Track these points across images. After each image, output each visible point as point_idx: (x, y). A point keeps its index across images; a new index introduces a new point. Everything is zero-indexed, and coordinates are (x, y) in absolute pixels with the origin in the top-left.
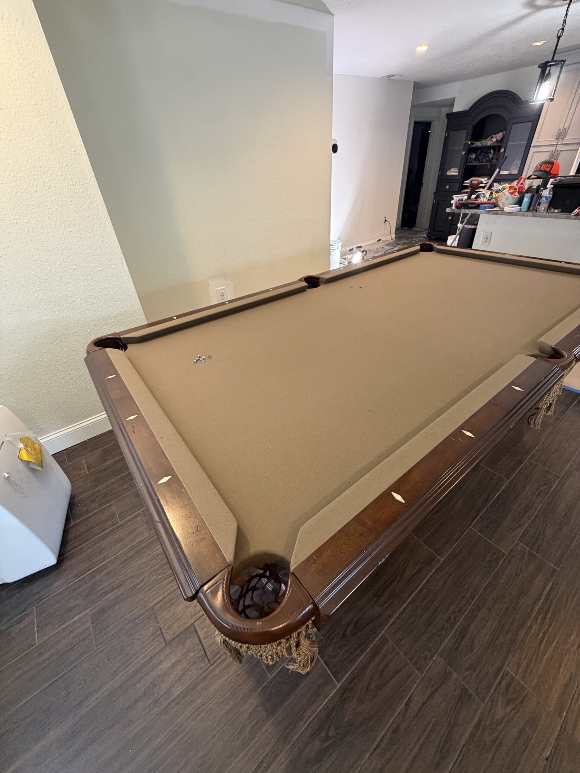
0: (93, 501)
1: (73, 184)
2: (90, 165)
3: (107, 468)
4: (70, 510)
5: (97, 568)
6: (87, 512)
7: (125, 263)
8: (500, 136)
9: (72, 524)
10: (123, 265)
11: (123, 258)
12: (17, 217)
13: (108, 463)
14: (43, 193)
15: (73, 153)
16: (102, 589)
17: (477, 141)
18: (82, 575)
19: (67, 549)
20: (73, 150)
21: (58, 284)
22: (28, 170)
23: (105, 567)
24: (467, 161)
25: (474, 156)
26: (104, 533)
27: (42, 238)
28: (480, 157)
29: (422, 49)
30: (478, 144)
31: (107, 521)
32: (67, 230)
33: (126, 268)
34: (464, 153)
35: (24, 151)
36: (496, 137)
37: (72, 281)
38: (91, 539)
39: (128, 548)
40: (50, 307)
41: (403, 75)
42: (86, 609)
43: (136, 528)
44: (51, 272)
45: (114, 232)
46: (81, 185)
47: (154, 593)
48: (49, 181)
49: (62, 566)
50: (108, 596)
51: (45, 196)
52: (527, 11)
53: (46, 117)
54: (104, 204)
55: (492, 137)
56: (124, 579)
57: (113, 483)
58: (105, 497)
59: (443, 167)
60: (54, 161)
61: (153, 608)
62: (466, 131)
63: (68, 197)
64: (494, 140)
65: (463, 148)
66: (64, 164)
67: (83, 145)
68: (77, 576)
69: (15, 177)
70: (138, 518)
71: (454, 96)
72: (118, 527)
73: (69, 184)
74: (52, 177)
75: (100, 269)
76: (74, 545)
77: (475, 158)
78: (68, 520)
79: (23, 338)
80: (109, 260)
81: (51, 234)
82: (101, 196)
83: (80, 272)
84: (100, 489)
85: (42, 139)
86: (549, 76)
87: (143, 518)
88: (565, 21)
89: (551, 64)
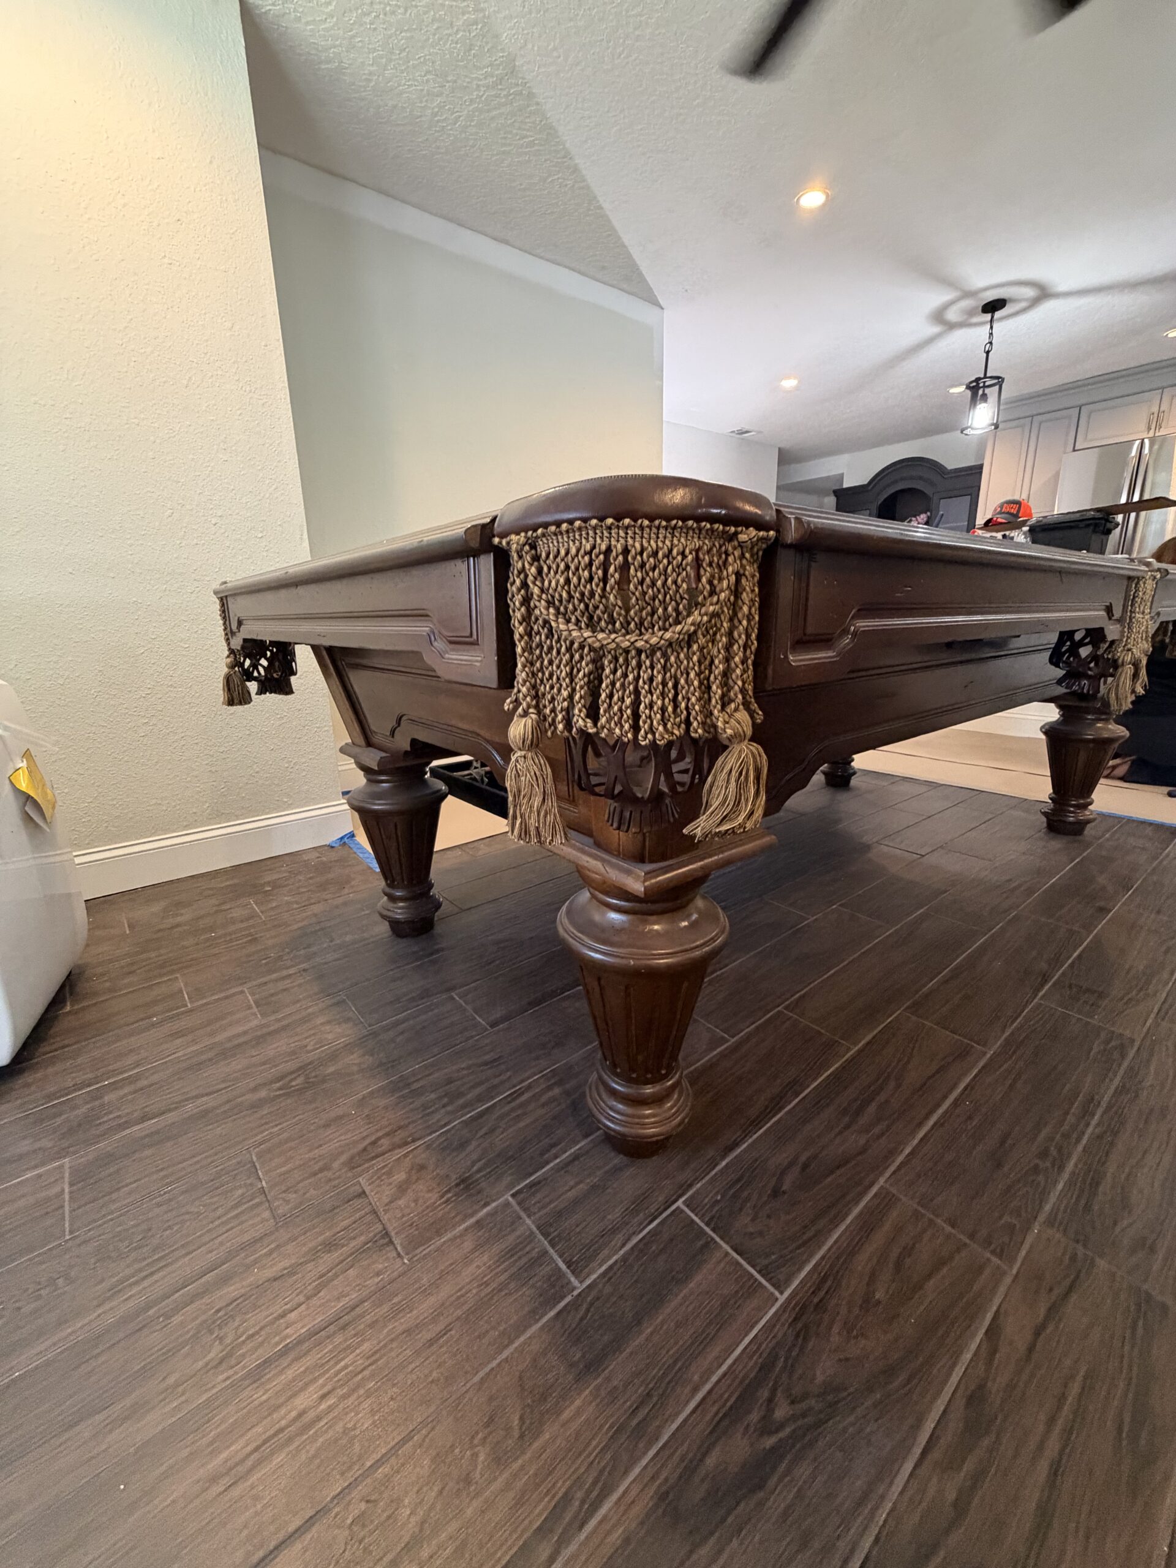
0: (130, 973)
2: (285, 370)
5: (112, 1080)
6: (112, 990)
9: (68, 1008)
12: (142, 416)
13: (183, 918)
14: (198, 392)
15: (263, 347)
16: (119, 1117)
18: (67, 1095)
22: (184, 353)
23: (133, 1079)
26: (143, 1023)
27: (174, 459)
29: (789, 384)
31: (155, 1002)
35: (187, 326)
38: (108, 1032)
39: (200, 1047)
41: (762, 433)
42: (61, 1158)
43: (227, 1014)
47: (254, 1124)
52: (936, 329)
56: (181, 1099)
57: (184, 947)
69: (160, 358)
70: (237, 998)
71: (840, 472)
72: (183, 1013)
73: (244, 389)
79: (81, 627)
80: (279, 523)
81: (191, 457)
82: (291, 418)
83: (223, 531)
84: (153, 955)
85: (221, 317)
86: (984, 398)
87: (250, 998)
88: (991, 334)
89: (984, 382)
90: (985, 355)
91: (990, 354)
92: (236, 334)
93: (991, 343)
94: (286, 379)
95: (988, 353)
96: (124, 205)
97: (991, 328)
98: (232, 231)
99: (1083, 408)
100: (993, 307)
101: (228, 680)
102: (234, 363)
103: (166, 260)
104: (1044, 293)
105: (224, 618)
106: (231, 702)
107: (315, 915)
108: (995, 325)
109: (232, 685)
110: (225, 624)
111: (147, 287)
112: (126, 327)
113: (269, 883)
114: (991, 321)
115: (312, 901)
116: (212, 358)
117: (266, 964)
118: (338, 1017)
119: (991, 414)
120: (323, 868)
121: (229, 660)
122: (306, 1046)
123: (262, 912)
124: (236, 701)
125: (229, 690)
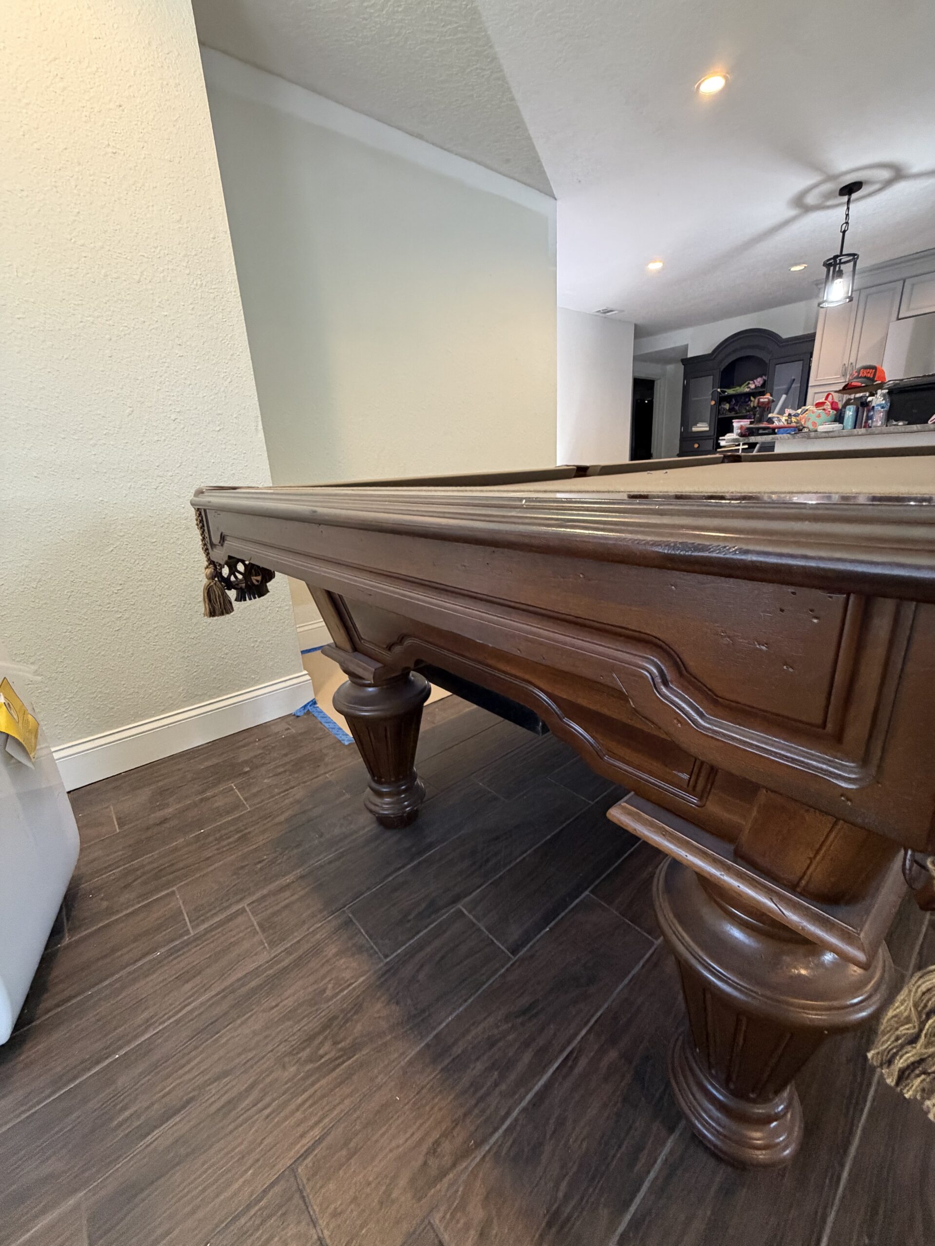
0: (125, 887)
1: (201, 285)
2: (234, 263)
3: (165, 821)
4: (64, 913)
5: (123, 1052)
6: (110, 912)
7: (260, 427)
8: (759, 381)
9: (66, 940)
10: (256, 430)
11: (260, 418)
12: (96, 314)
13: (170, 810)
14: (150, 287)
15: (212, 240)
16: (136, 1115)
17: (729, 388)
18: (75, 1078)
19: (43, 1006)
20: (212, 236)
21: (140, 440)
22: (134, 247)
23: (146, 1049)
24: (719, 413)
25: (727, 406)
26: (150, 957)
27: (130, 357)
28: (737, 408)
29: (655, 266)
30: (730, 392)
31: (158, 929)
32: (177, 352)
33: (261, 435)
34: (713, 403)
35: (136, 218)
36: (754, 383)
37: (165, 440)
38: (113, 974)
39: (213, 993)
40: (115, 478)
41: (623, 311)
42: (76, 1191)
43: (233, 944)
44: (131, 417)
45: (252, 373)
46: (214, 289)
47: (292, 1121)
48: (163, 270)
49: (20, 1055)
50: (149, 1139)
51: (151, 292)
52: (793, 212)
53: (181, 182)
54: (244, 325)
55: (749, 383)
56: (201, 1080)
57: (176, 849)
58: (157, 877)
59: (686, 421)
60: (179, 244)
61: (292, 1169)
62: (712, 377)
63: (190, 302)
64: (753, 386)
65: (711, 397)
66: (194, 253)
67: (229, 232)
68: (57, 1083)
69: (110, 253)
70: (240, 919)
71: (686, 343)
72: (187, 944)
73: (195, 282)
74: (170, 267)
75: (218, 429)
76: (67, 993)
77: (729, 409)
78: (56, 932)
79: (49, 529)
80: (235, 416)
81: (147, 354)
82: (242, 311)
83: (182, 426)
84: (147, 861)
85: (168, 210)
86: (840, 274)
87: (253, 919)
88: (847, 215)
89: (840, 260)
90: (841, 234)
91: (846, 233)
92: (185, 226)
93: (847, 223)
94: (235, 272)
95: (844, 232)
96: (64, 89)
97: (848, 208)
98: (175, 119)
99: (907, 280)
100: (850, 189)
101: (209, 593)
102: (185, 256)
103: (110, 150)
104: (898, 174)
105: (202, 528)
106: (212, 613)
107: (298, 802)
108: (851, 206)
109: (212, 597)
110: (203, 533)
111: (92, 178)
112: (75, 221)
113: (246, 762)
114: (849, 202)
115: (292, 784)
116: (162, 252)
117: (261, 869)
118: (350, 945)
119: (846, 289)
120: (293, 742)
121: (209, 571)
122: (324, 991)
123: (246, 800)
124: (217, 612)
125: (210, 600)
